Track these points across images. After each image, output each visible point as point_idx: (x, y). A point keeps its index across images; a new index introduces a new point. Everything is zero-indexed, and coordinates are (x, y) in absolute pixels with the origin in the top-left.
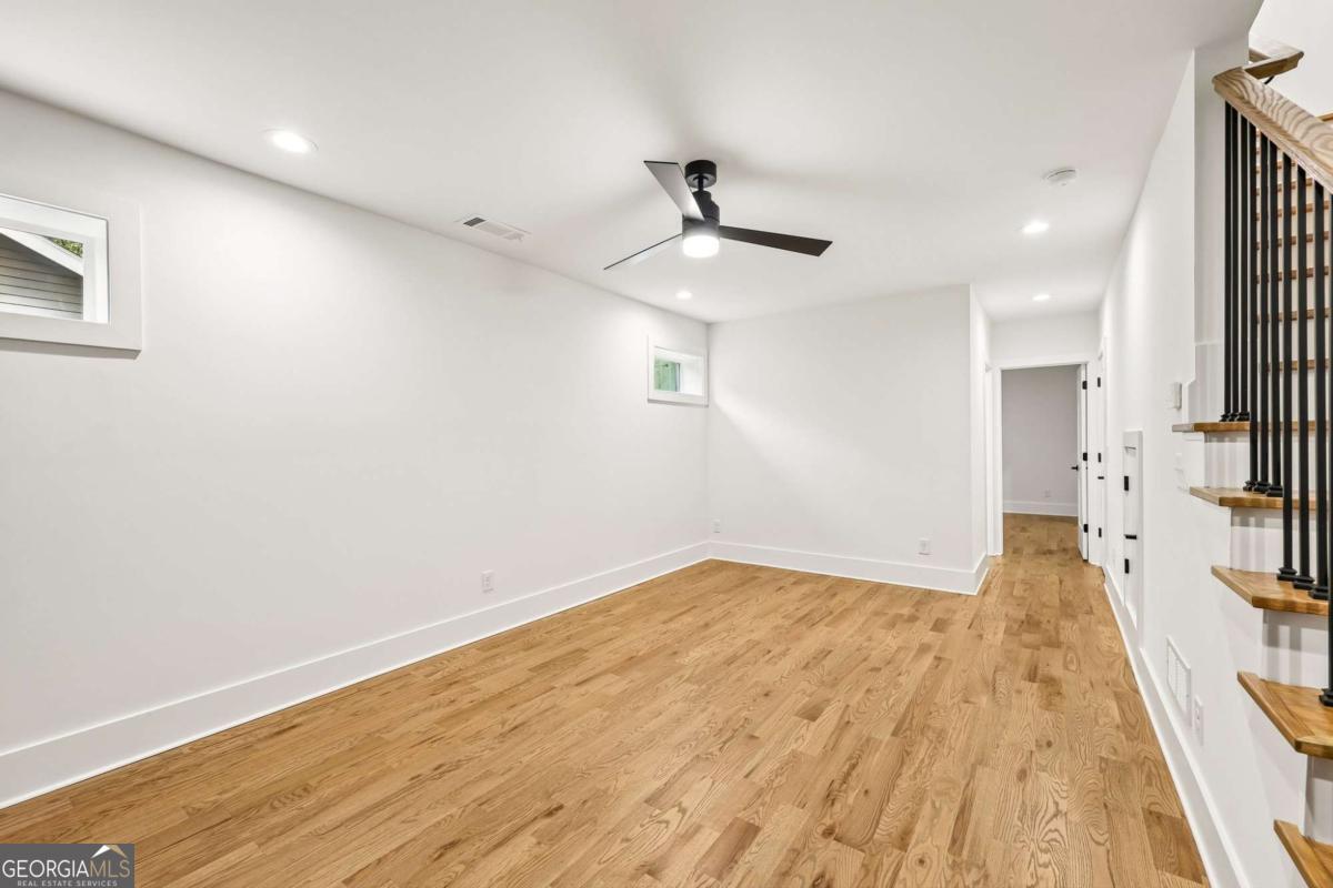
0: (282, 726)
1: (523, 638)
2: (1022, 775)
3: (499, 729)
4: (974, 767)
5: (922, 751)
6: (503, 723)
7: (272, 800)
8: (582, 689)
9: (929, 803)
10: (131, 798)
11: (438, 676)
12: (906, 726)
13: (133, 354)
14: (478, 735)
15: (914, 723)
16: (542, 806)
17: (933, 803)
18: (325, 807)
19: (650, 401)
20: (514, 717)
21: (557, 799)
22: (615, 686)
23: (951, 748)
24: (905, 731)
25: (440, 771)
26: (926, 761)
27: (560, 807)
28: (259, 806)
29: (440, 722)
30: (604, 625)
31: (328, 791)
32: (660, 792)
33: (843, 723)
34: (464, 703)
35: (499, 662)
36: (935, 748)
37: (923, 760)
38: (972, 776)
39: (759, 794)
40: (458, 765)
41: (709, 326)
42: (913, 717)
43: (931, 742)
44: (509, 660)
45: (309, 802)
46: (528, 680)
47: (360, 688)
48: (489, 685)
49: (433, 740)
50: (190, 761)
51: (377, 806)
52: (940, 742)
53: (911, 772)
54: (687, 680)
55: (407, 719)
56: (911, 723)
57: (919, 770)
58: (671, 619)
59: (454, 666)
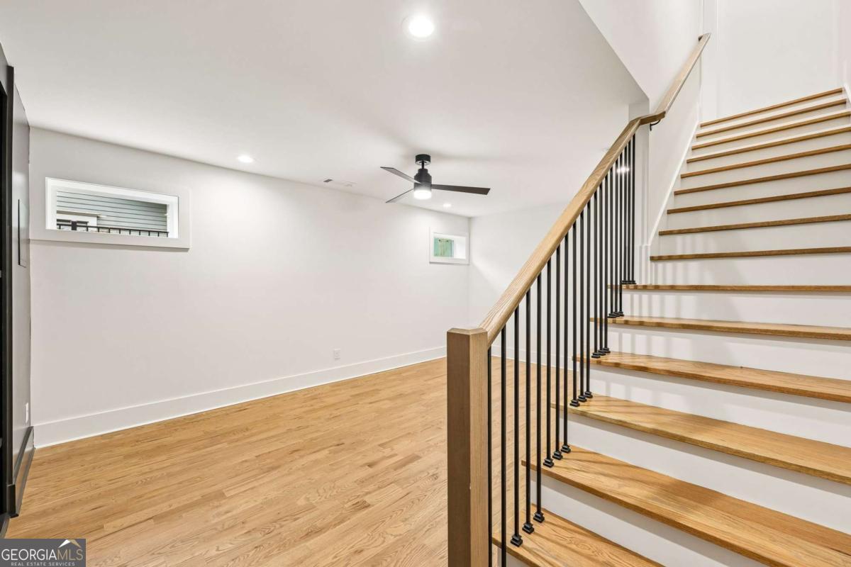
0: (241, 409)
1: (353, 383)
3: (328, 416)
6: (331, 415)
7: (233, 432)
8: (371, 405)
10: (185, 426)
11: (309, 395)
13: (186, 250)
14: (319, 418)
16: (336, 443)
18: (252, 435)
19: (431, 263)
20: (336, 413)
21: (343, 441)
22: (387, 405)
25: (299, 428)
27: (343, 444)
28: (230, 432)
29: (304, 412)
30: (394, 380)
31: (254, 431)
32: (386, 443)
34: (316, 406)
35: (338, 392)
39: (429, 447)
40: (307, 427)
41: (470, 219)
44: (343, 391)
45: (247, 434)
46: (348, 400)
47: (274, 398)
48: (330, 400)
49: (300, 418)
50: (206, 417)
51: (273, 437)
54: (423, 405)
55: (291, 410)
58: (429, 380)
59: (317, 392)
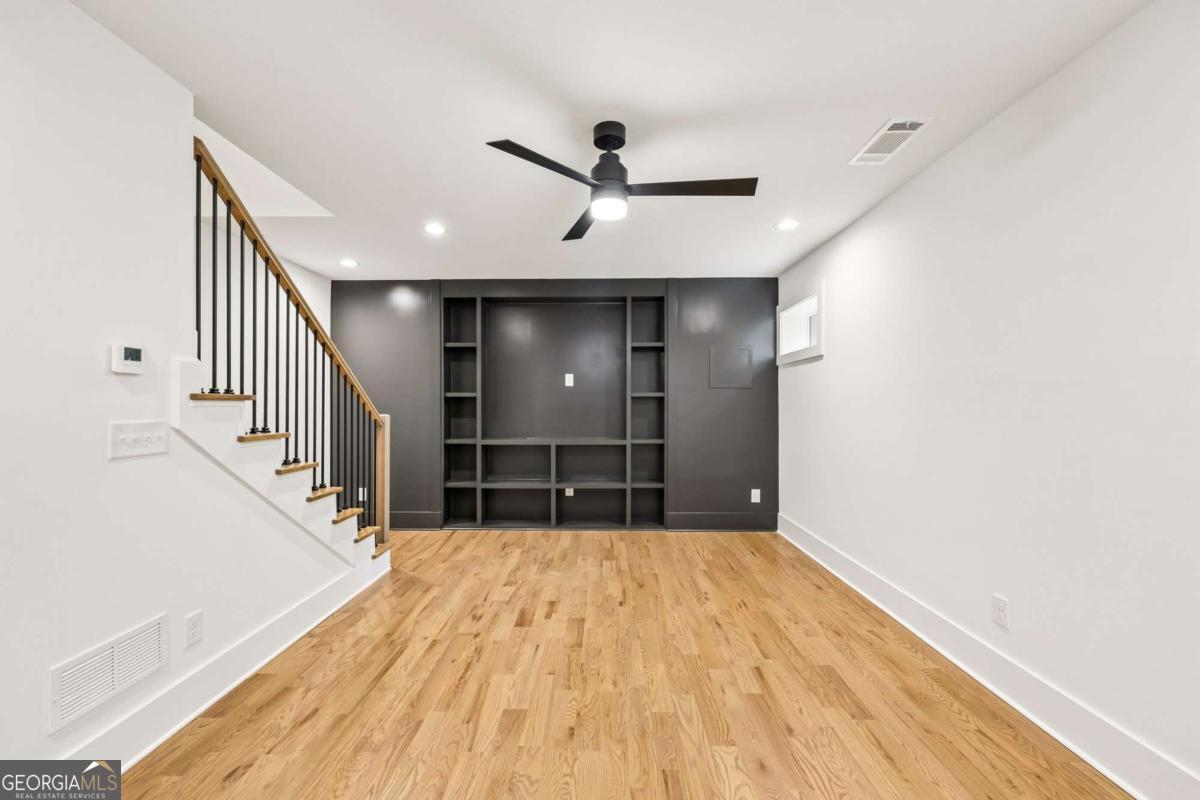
5: (396, 711)
9: (409, 669)
12: (404, 739)
13: (822, 357)
17: (406, 669)
23: (364, 725)
24: (409, 729)
39: (525, 641)
43: (381, 727)
52: (372, 730)
57: (407, 691)
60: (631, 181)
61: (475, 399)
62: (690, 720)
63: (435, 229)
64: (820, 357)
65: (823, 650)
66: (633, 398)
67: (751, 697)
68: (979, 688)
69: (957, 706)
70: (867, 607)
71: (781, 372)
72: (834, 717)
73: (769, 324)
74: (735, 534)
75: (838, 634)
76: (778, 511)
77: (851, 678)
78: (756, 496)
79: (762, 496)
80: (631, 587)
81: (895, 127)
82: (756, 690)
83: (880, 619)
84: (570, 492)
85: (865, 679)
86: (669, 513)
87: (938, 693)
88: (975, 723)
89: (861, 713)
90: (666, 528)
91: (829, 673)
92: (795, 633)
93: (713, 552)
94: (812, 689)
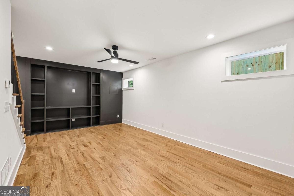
2: (53, 174)
4: (64, 169)
5: (76, 165)
9: (68, 160)
12: (84, 167)
15: (83, 169)
17: (67, 160)
23: (71, 169)
24: (83, 166)
26: (73, 164)
33: (95, 160)
36: (74, 167)
37: (74, 164)
38: (63, 167)
42: (85, 170)
43: (76, 168)
52: (74, 169)
53: (74, 161)
56: (84, 169)
57: (74, 162)
60: (119, 57)
61: (44, 95)
62: (131, 149)
63: (49, 48)
64: (134, 89)
65: (142, 137)
66: (92, 96)
67: (137, 144)
68: (161, 136)
69: (160, 138)
70: (144, 131)
71: (123, 91)
72: (148, 143)
73: (121, 82)
74: (115, 124)
75: (142, 134)
76: (122, 119)
77: (147, 139)
78: (118, 116)
79: (120, 116)
80: (104, 136)
81: (153, 58)
82: (137, 143)
83: (146, 131)
84: (74, 120)
85: (149, 138)
86: (101, 122)
87: (157, 137)
88: (162, 139)
89: (151, 142)
90: (100, 125)
91: (144, 139)
92: (136, 135)
93: (113, 128)
94: (144, 141)
